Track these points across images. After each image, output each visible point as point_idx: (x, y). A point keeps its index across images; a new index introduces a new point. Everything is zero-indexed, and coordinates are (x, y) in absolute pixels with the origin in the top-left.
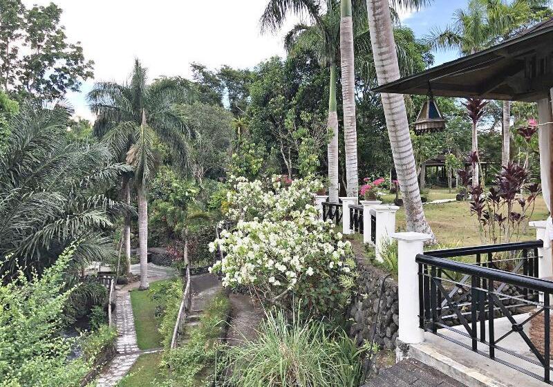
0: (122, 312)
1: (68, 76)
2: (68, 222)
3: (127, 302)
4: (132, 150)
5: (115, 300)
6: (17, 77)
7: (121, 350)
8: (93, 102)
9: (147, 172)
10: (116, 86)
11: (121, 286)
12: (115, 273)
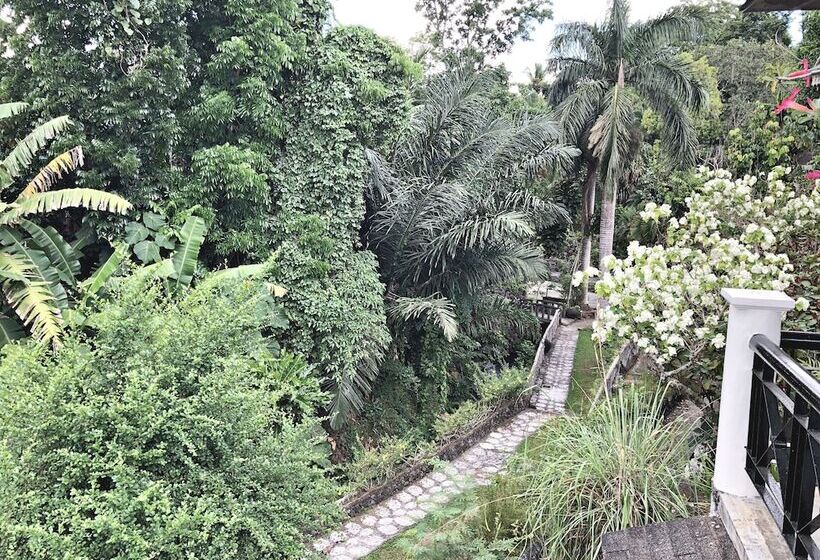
0: (559, 356)
1: (517, 20)
2: (476, 225)
3: (572, 344)
4: (598, 124)
5: (555, 338)
6: (456, 28)
7: (540, 406)
8: (555, 55)
9: (615, 158)
10: (585, 27)
11: (571, 320)
12: (564, 301)
